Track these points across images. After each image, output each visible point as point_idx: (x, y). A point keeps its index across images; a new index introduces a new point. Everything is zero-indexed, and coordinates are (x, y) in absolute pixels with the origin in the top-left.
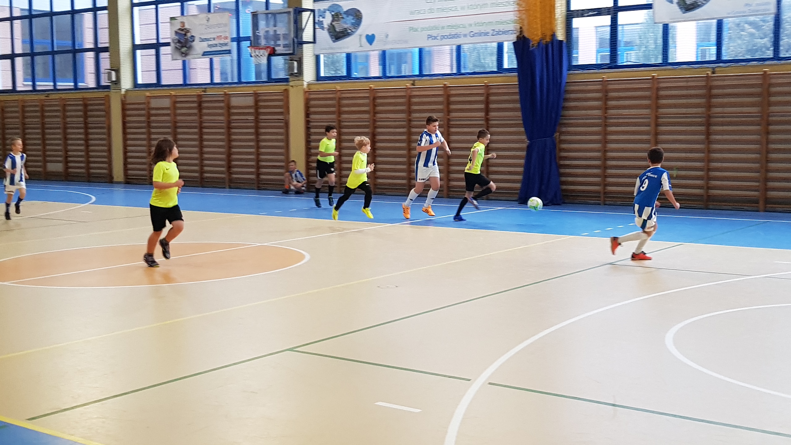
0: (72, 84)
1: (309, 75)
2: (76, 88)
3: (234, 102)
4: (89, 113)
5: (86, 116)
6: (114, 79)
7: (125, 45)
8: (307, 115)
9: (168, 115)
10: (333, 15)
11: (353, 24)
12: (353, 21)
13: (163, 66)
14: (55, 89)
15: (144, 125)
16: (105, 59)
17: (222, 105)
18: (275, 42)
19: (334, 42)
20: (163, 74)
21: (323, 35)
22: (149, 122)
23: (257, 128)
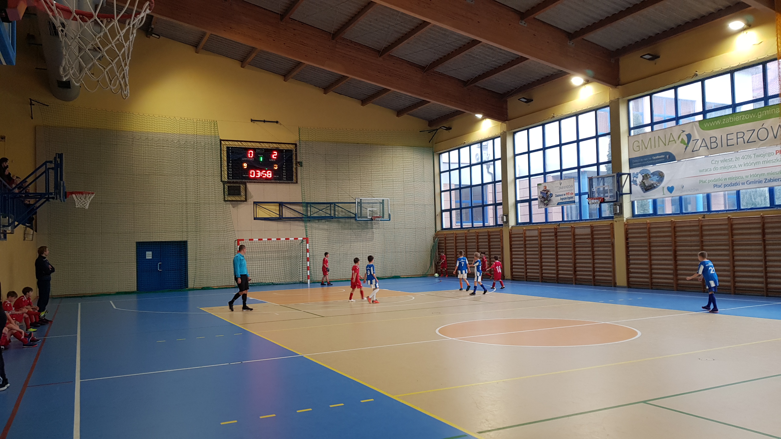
0: (482, 224)
1: (627, 213)
2: (484, 226)
3: (578, 231)
4: (491, 240)
5: (489, 242)
6: (505, 220)
7: (511, 201)
8: (627, 239)
9: (537, 240)
10: (643, 176)
11: (657, 180)
12: (658, 179)
13: (533, 212)
14: (473, 227)
15: (523, 246)
16: (500, 209)
17: (570, 233)
18: (604, 195)
19: (644, 192)
20: (533, 216)
21: (637, 188)
22: (525, 245)
23: (593, 247)
